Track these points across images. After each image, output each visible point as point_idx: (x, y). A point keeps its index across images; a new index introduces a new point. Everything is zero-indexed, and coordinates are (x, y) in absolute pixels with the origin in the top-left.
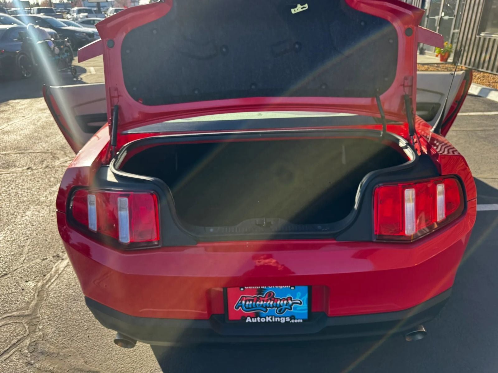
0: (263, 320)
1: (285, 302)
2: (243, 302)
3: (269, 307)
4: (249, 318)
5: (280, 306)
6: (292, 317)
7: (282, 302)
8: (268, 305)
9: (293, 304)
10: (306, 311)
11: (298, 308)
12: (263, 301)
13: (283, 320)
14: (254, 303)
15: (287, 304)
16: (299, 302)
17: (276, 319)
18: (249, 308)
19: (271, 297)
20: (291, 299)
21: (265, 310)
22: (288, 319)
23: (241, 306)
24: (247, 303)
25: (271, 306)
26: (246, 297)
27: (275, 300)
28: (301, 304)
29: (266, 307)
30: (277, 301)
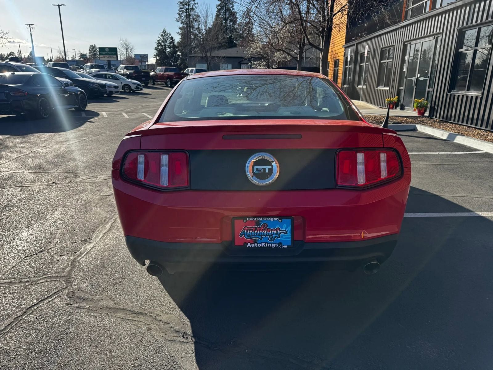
0: (259, 245)
1: (275, 232)
2: (246, 231)
3: (264, 235)
4: (249, 244)
5: (272, 235)
6: (280, 244)
7: (273, 232)
8: (263, 234)
9: (281, 233)
10: (290, 239)
11: (284, 237)
12: (260, 230)
13: (273, 246)
14: (253, 232)
15: (276, 233)
16: (285, 232)
17: (269, 244)
18: (249, 236)
19: (265, 227)
20: (279, 229)
21: (260, 237)
22: (277, 245)
23: (244, 234)
24: (248, 232)
25: (265, 235)
26: (248, 227)
27: (268, 230)
28: (286, 233)
29: (262, 235)
30: (270, 231)
